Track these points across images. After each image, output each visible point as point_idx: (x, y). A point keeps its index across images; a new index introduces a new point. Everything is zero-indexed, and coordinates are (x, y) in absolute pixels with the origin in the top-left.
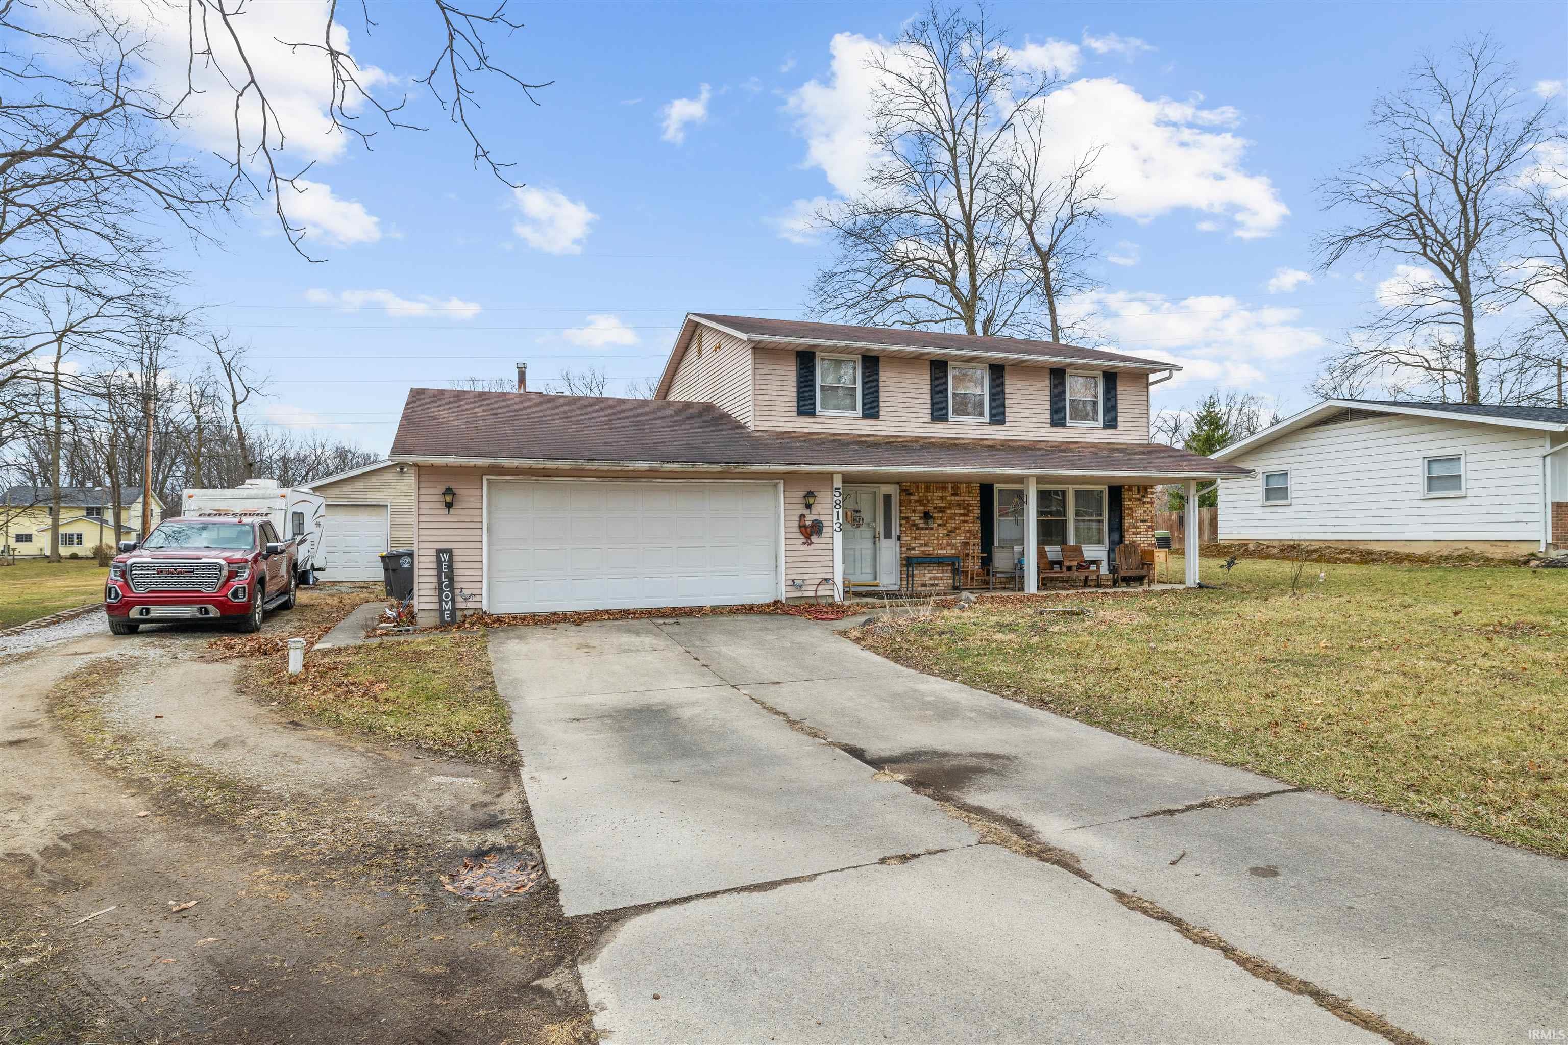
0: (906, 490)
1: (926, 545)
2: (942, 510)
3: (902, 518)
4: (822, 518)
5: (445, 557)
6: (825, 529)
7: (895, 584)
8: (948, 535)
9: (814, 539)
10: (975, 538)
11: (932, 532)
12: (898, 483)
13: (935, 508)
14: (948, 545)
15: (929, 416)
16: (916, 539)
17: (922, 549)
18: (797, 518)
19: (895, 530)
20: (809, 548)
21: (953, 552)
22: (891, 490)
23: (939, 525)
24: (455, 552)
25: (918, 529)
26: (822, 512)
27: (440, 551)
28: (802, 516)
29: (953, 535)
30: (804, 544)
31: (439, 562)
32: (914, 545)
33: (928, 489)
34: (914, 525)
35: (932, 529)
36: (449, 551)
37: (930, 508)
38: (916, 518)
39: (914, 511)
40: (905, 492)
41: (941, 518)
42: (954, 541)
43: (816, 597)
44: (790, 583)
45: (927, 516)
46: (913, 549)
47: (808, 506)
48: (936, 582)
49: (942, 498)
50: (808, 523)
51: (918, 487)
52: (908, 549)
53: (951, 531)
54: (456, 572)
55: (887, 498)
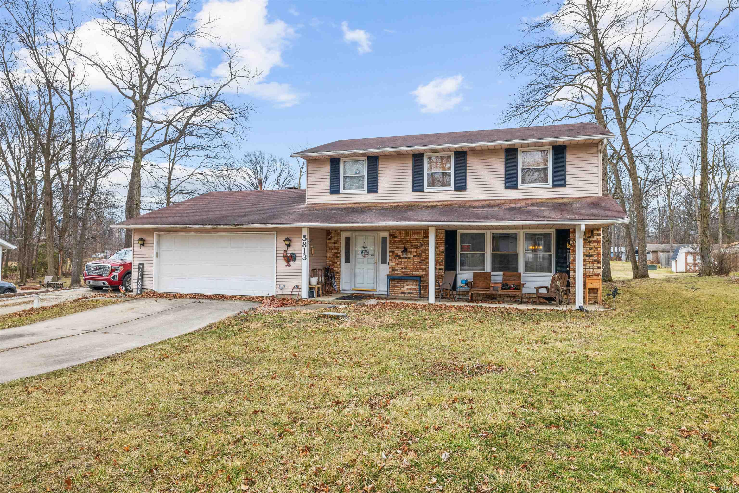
0: (392, 235)
1: (405, 268)
2: (416, 247)
3: (390, 252)
4: (295, 252)
5: (141, 267)
6: (297, 258)
7: (384, 291)
8: (420, 263)
9: (292, 263)
10: (441, 265)
11: (409, 260)
12: (389, 230)
13: (412, 246)
14: (421, 269)
15: (411, 189)
16: (398, 264)
17: (403, 270)
18: (283, 252)
19: (388, 258)
20: (289, 268)
21: (424, 273)
22: (386, 234)
23: (414, 256)
24: (145, 265)
25: (400, 258)
26: (296, 249)
27: (140, 264)
28: (285, 251)
29: (424, 262)
30: (286, 266)
31: (139, 269)
32: (397, 268)
33: (407, 234)
34: (398, 256)
35: (409, 258)
36: (142, 264)
37: (408, 245)
38: (398, 252)
39: (398, 248)
40: (392, 236)
41: (416, 252)
42: (424, 267)
43: (291, 295)
44: (278, 286)
45: (405, 250)
46: (397, 270)
47: (289, 246)
48: (411, 291)
49: (417, 239)
50: (289, 255)
51: (400, 233)
52: (393, 270)
53: (423, 260)
54: (145, 273)
55: (384, 240)
